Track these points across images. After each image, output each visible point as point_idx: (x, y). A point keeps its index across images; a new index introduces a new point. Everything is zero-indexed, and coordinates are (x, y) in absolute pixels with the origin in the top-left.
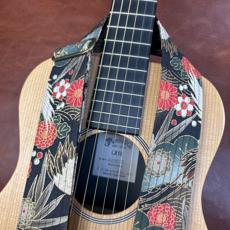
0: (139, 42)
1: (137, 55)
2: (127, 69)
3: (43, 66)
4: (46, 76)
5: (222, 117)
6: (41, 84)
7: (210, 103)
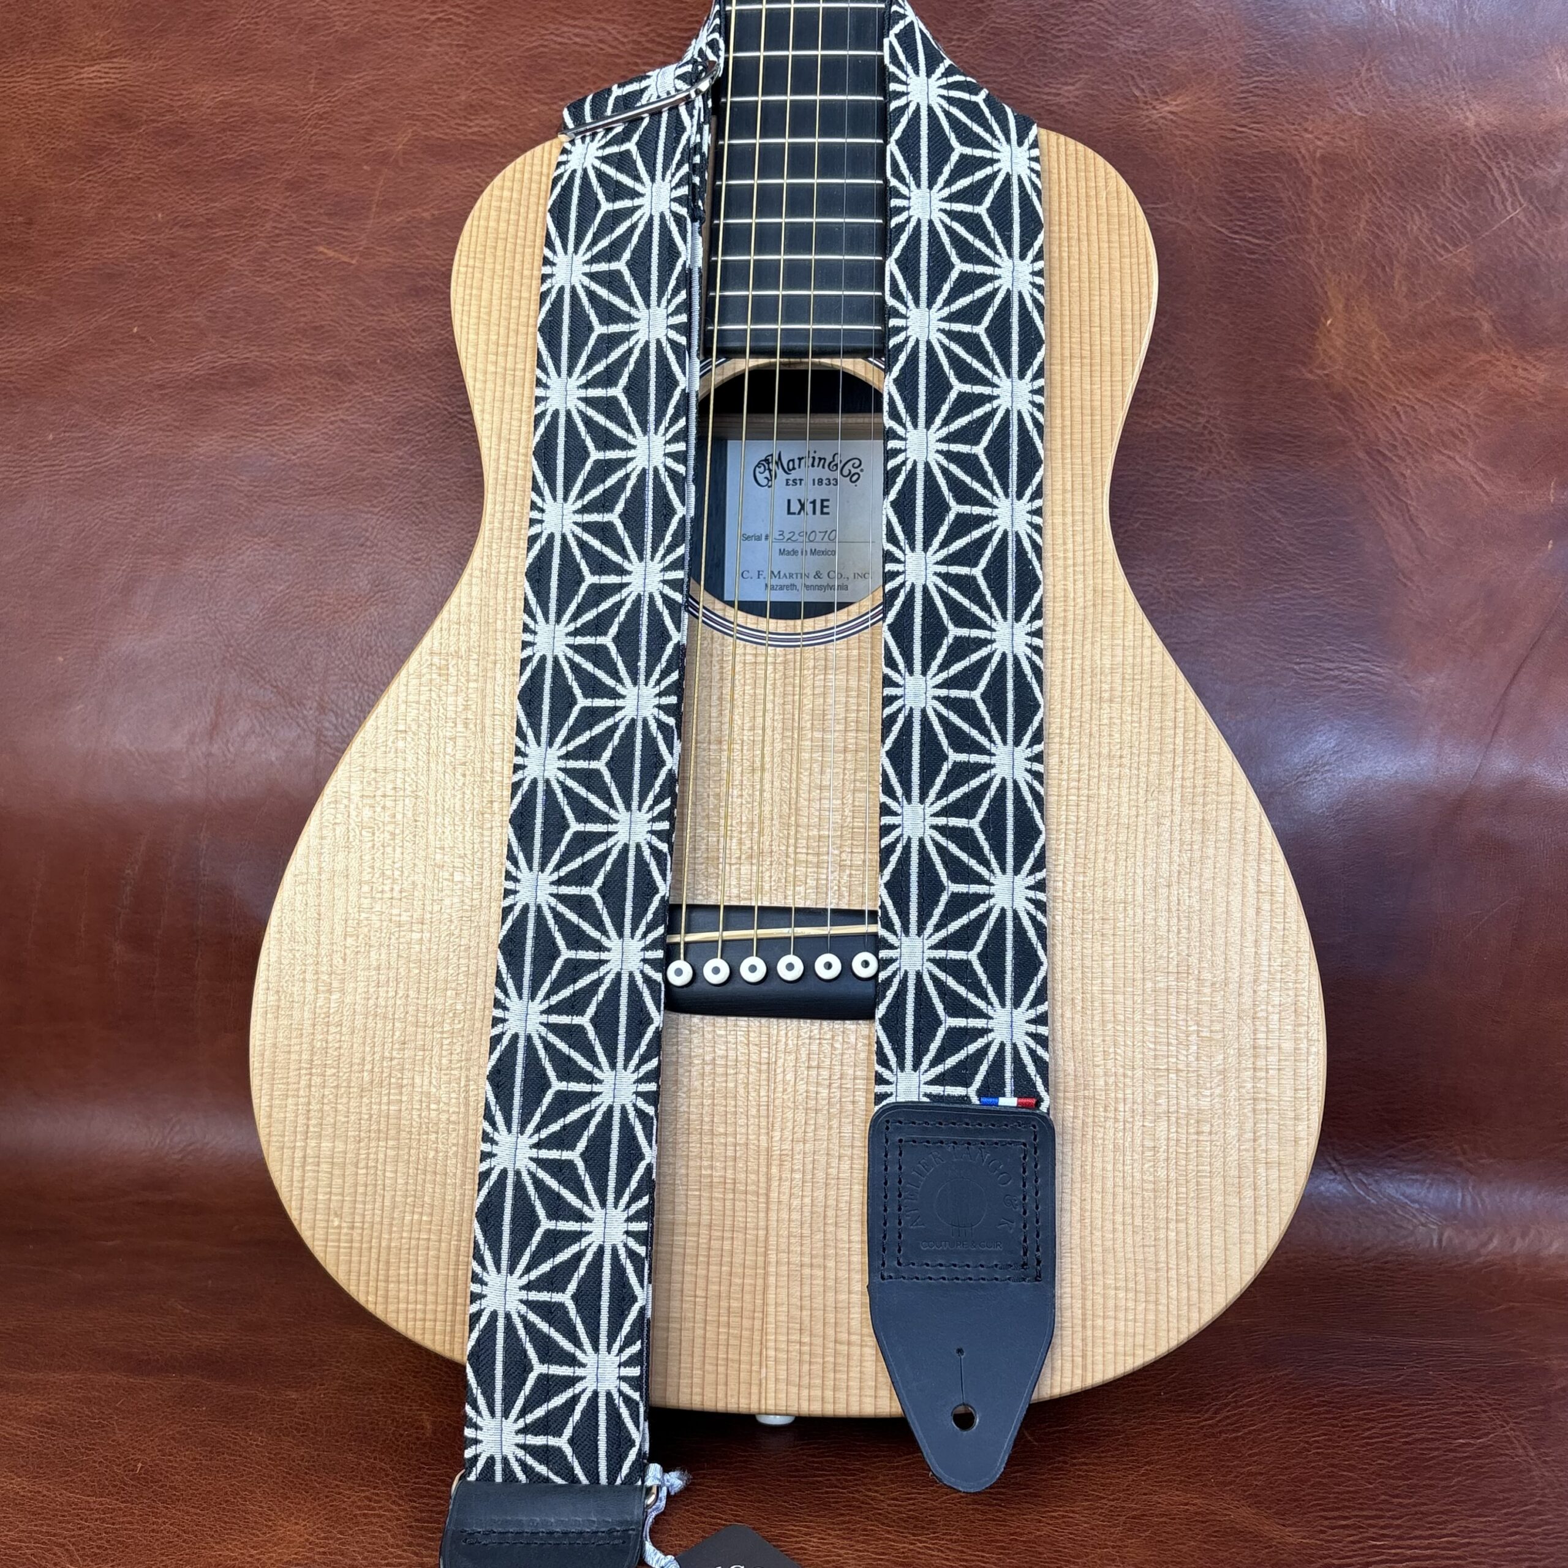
0: (844, 48)
1: (843, 93)
2: (817, 140)
3: (518, 175)
4: (533, 207)
5: (1147, 255)
6: (521, 234)
7: (1104, 218)
